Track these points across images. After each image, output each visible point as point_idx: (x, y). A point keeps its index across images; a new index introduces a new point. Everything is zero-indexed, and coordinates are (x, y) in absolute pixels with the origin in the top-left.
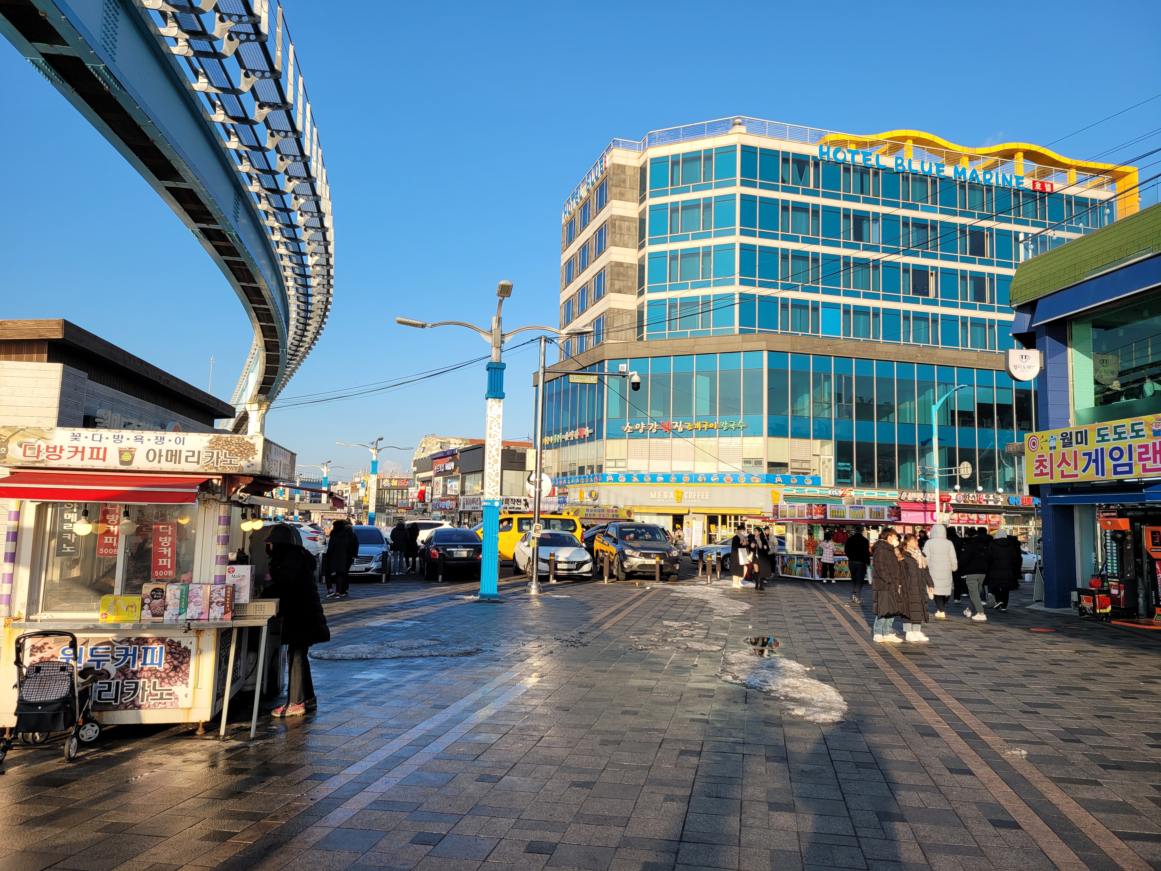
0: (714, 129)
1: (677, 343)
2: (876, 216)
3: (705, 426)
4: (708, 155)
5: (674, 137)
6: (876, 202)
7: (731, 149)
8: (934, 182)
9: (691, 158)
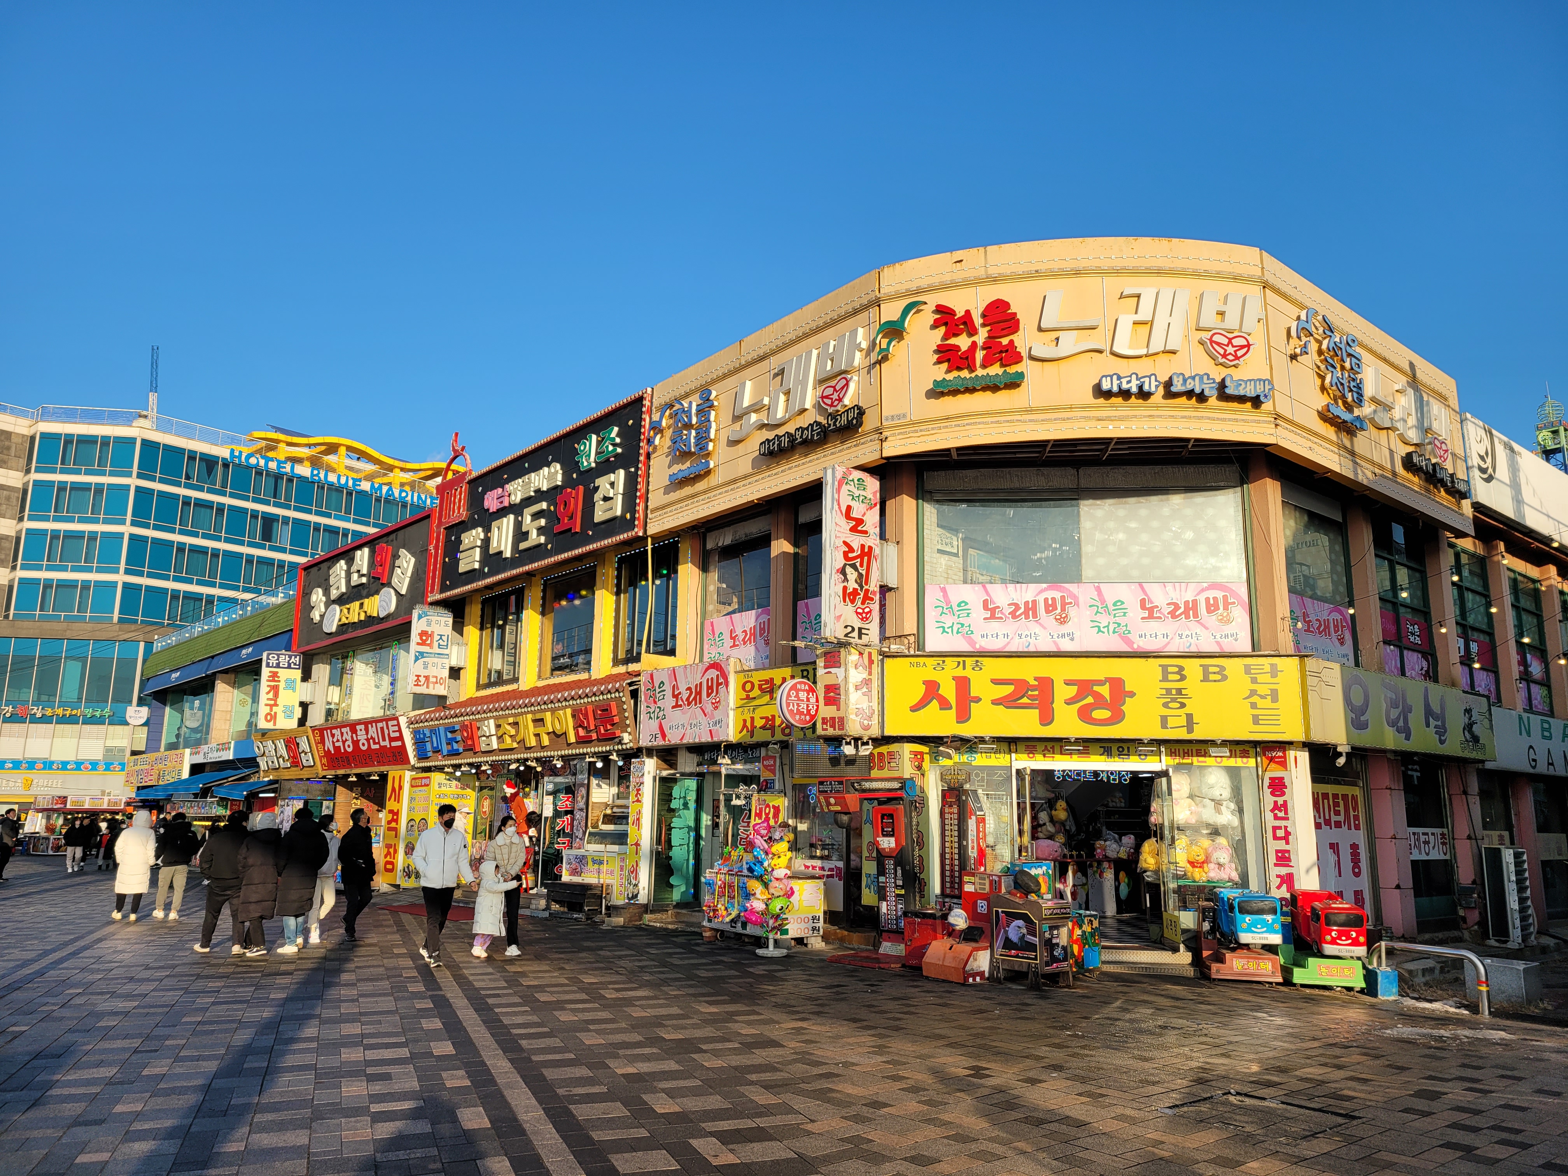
0: (114, 418)
1: (47, 626)
2: (286, 520)
3: (68, 713)
4: (105, 441)
5: (70, 416)
6: (288, 507)
7: (131, 441)
8: (350, 494)
9: (87, 441)
